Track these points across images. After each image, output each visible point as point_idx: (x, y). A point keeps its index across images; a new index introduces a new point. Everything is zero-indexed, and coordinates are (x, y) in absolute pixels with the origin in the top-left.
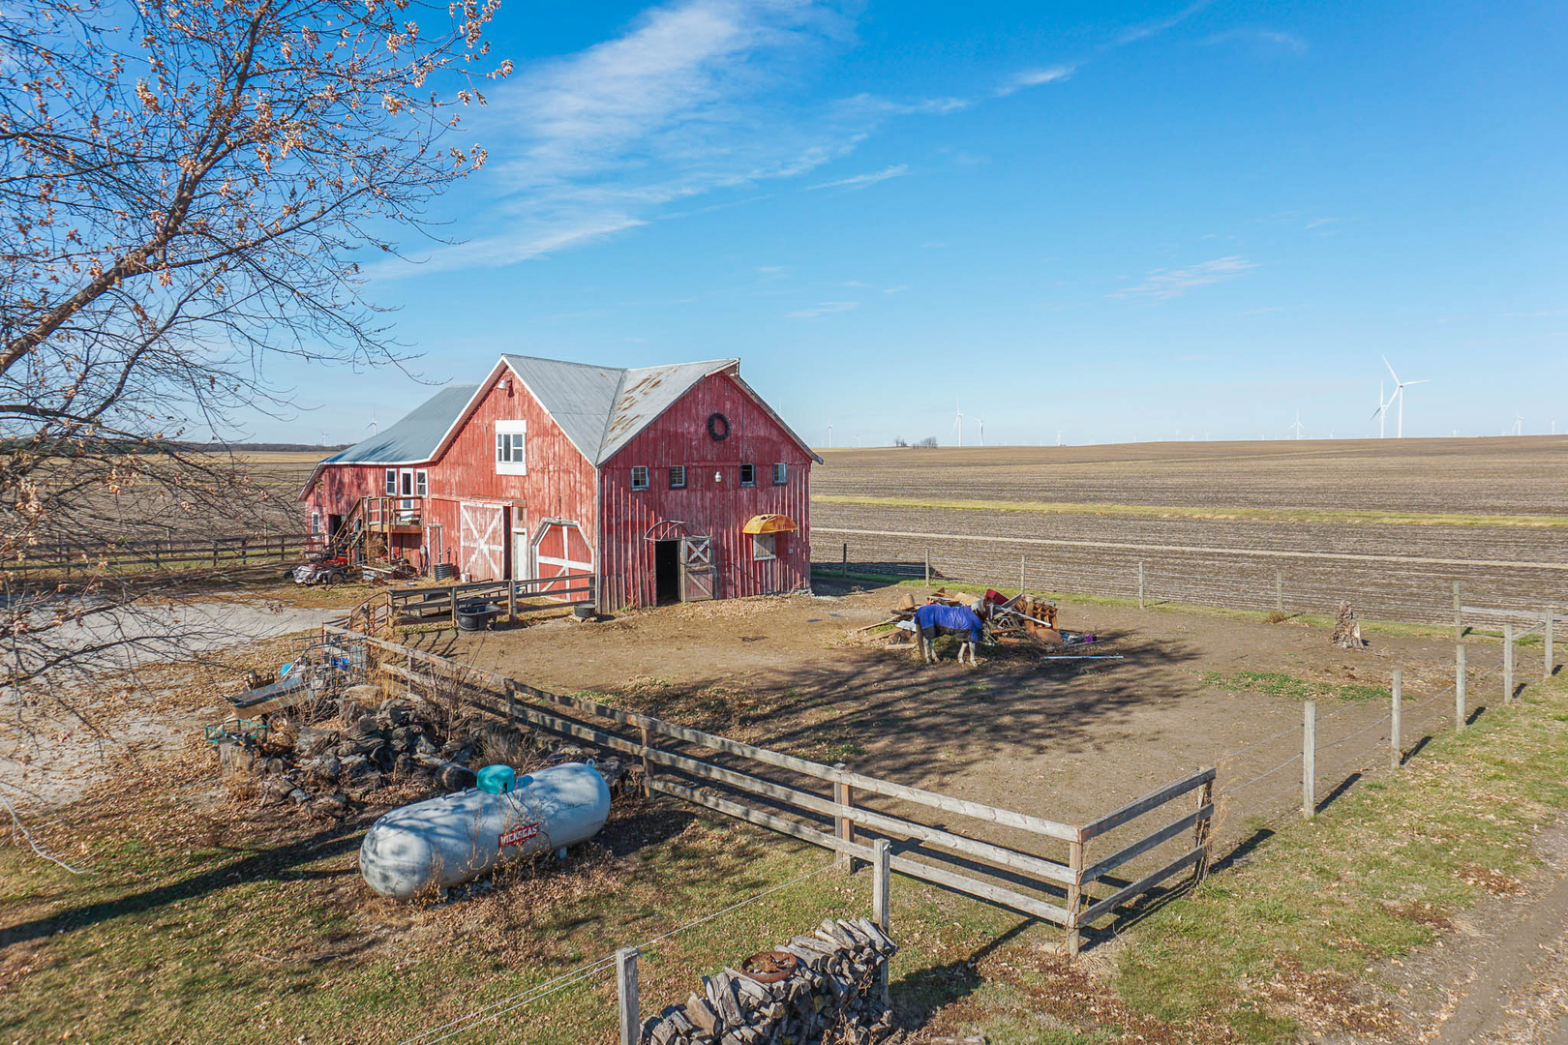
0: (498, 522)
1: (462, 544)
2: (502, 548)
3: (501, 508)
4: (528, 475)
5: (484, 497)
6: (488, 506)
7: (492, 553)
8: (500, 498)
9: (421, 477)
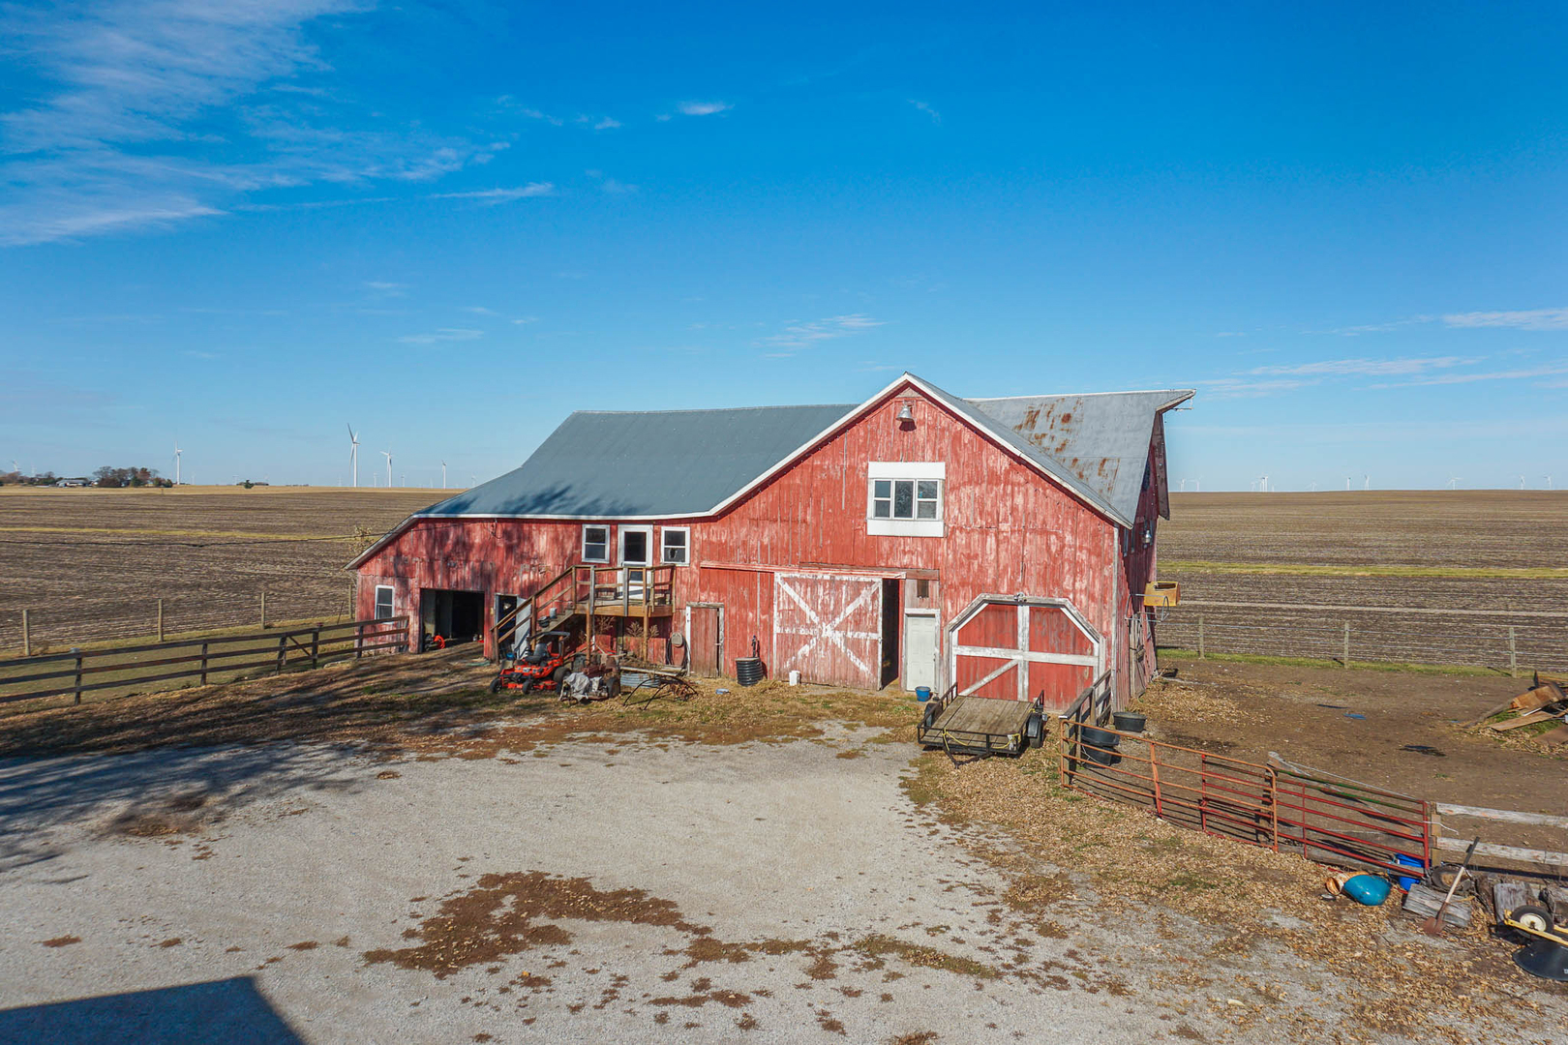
0: (870, 599)
1: (777, 629)
2: (878, 636)
3: (878, 581)
4: (947, 537)
5: (833, 565)
6: (845, 578)
7: (855, 645)
8: (874, 567)
9: (676, 539)
